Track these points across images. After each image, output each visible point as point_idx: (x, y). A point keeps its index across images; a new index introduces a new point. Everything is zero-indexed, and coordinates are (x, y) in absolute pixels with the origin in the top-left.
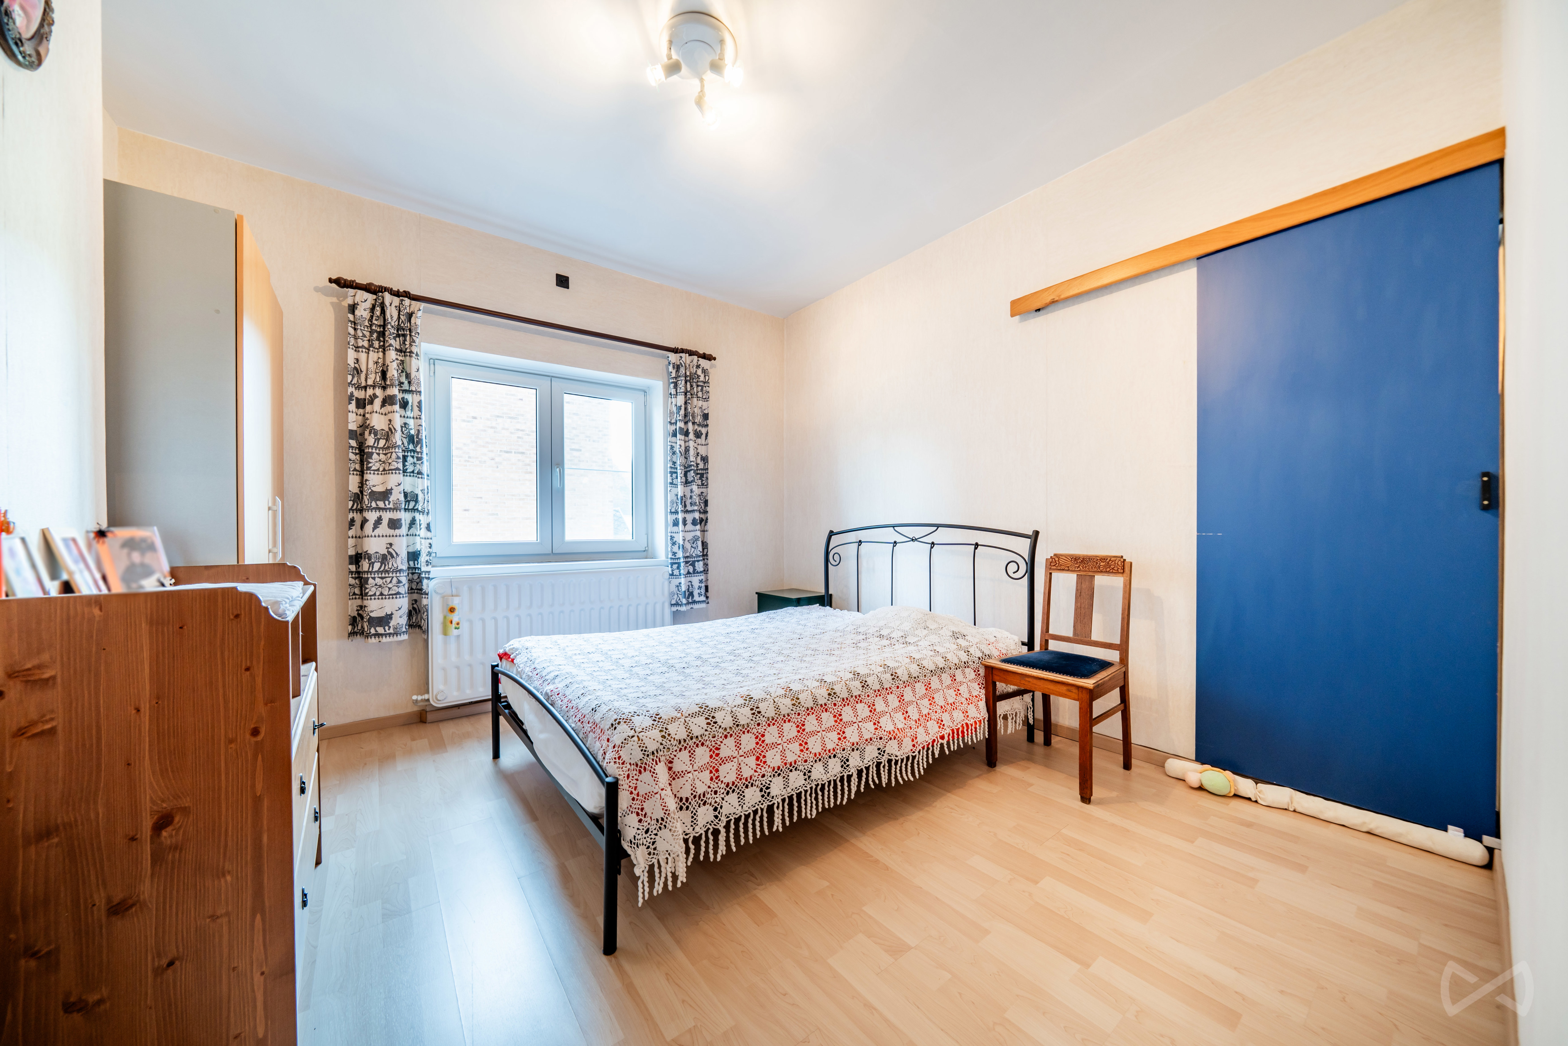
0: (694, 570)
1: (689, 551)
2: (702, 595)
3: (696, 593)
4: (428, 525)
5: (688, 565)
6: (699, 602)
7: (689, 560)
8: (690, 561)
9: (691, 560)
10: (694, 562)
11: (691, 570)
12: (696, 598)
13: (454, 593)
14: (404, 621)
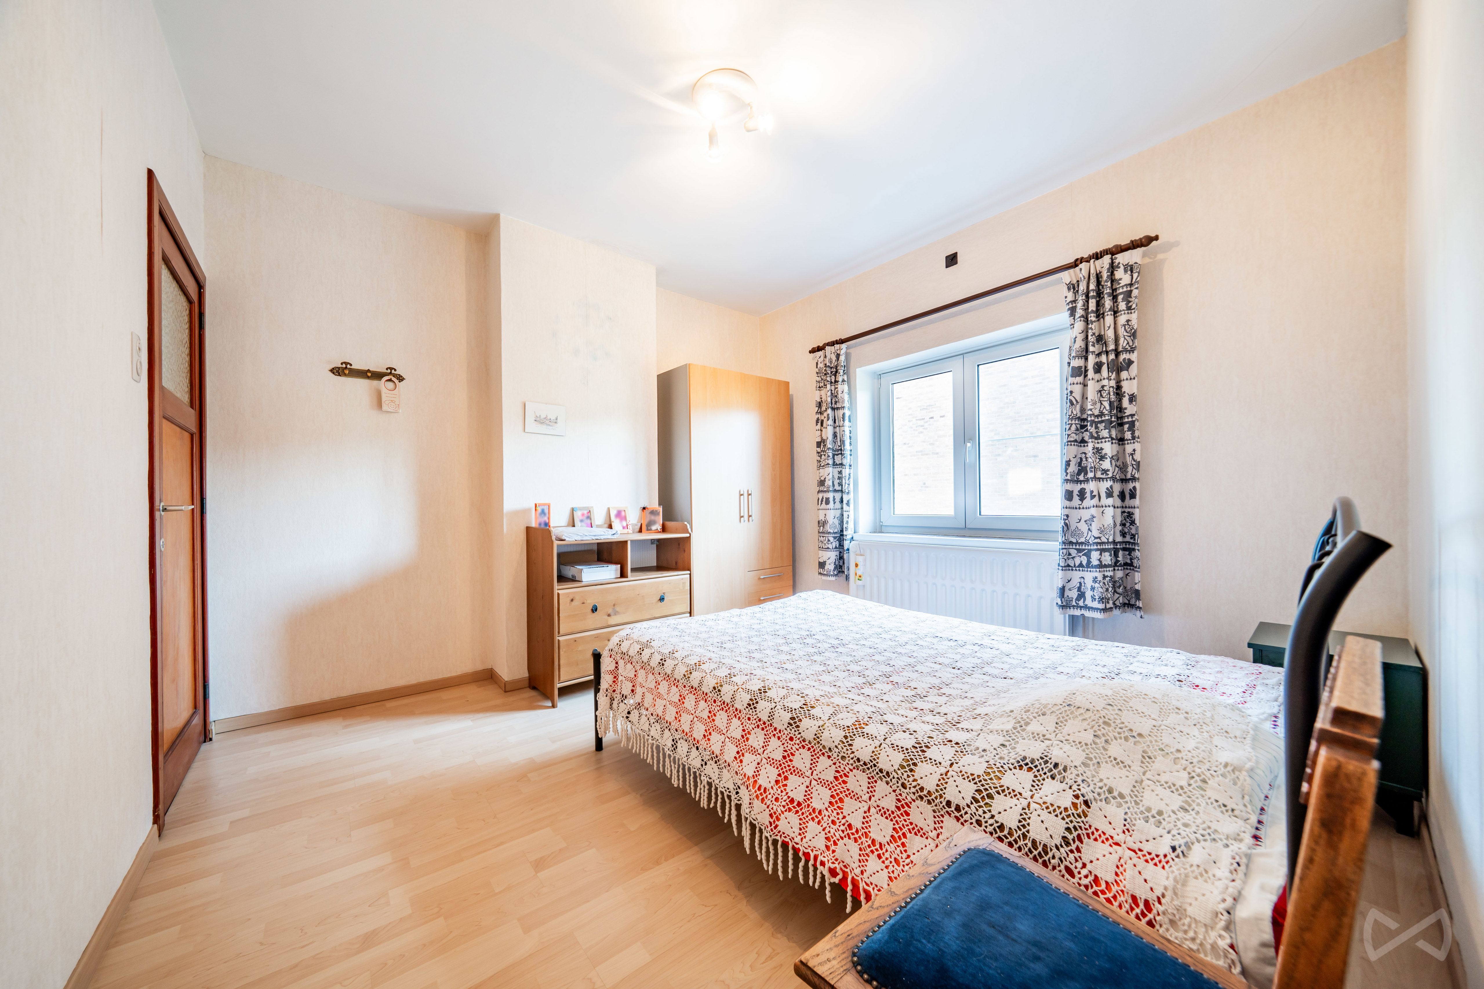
0: (1089, 562)
1: (1085, 535)
2: (1095, 599)
3: (1089, 594)
4: (848, 501)
5: (1081, 554)
6: (1092, 608)
7: (1083, 547)
8: (1084, 550)
9: (1087, 547)
10: (1090, 551)
11: (1084, 563)
12: (1089, 602)
13: (862, 553)
14: (832, 567)
